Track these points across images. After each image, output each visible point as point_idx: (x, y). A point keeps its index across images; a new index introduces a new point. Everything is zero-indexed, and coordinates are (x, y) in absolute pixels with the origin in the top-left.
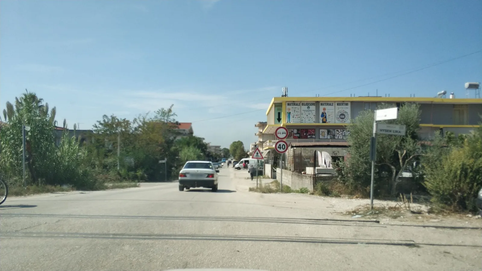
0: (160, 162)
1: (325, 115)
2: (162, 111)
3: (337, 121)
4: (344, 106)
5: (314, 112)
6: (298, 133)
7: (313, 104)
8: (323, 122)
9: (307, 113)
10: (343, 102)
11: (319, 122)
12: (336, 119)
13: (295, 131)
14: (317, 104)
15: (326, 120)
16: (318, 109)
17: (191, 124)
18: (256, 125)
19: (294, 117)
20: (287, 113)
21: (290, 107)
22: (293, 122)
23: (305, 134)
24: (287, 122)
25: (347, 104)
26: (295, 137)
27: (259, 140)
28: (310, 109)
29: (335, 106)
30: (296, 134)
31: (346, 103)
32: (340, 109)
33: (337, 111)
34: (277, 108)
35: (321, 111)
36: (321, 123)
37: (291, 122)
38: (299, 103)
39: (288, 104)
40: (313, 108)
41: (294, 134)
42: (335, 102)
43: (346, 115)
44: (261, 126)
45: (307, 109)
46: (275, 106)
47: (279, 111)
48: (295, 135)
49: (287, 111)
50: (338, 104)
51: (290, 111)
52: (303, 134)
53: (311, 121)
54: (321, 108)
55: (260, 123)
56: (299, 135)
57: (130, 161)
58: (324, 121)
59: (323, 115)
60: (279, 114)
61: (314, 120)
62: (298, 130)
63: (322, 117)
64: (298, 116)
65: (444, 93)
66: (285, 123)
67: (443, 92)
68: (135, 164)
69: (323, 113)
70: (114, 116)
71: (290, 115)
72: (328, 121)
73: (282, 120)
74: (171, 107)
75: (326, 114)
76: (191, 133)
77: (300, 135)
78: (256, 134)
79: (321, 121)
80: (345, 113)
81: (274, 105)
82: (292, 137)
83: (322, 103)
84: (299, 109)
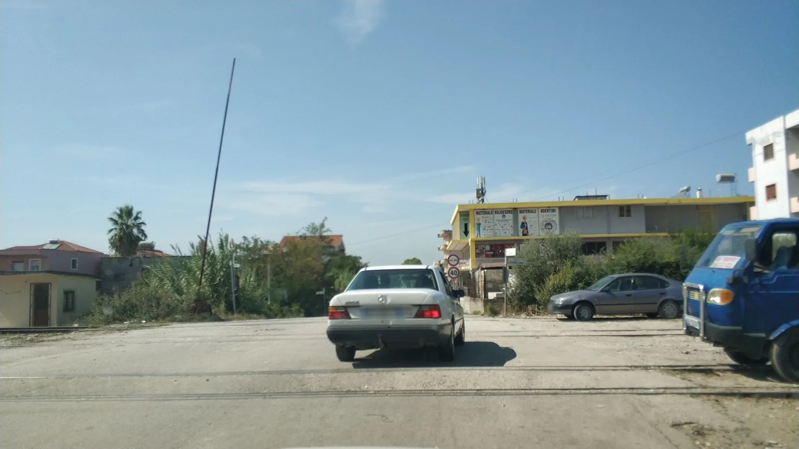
0: (318, 293)
1: (526, 225)
2: (313, 226)
3: (541, 233)
4: (550, 213)
5: (511, 222)
6: (491, 250)
7: (509, 212)
8: (524, 235)
9: (502, 223)
10: (549, 207)
11: (518, 236)
12: (540, 229)
13: (488, 248)
14: (515, 211)
15: (528, 232)
16: (516, 219)
17: (341, 236)
18: (439, 235)
19: (485, 229)
20: (477, 224)
21: (480, 216)
22: (484, 235)
23: (500, 251)
24: (476, 236)
25: (554, 211)
26: (487, 256)
27: (445, 258)
28: (506, 218)
29: (538, 213)
30: (489, 251)
31: (554, 208)
32: (545, 218)
33: (541, 220)
34: (462, 218)
35: (521, 220)
36: (521, 237)
37: (481, 236)
38: (491, 210)
39: (477, 213)
40: (509, 216)
41: (486, 251)
42: (538, 208)
43: (553, 224)
44: (446, 236)
45: (501, 219)
46: (461, 215)
47: (466, 222)
48: (487, 253)
49: (476, 222)
50: (542, 211)
51: (480, 222)
52: (499, 251)
53: (508, 234)
54: (521, 216)
55: (445, 231)
56: (492, 253)
57: (283, 293)
58: (524, 233)
59: (524, 225)
60: (466, 226)
61: (512, 232)
62: (491, 246)
63: (521, 227)
64: (490, 228)
65: (688, 190)
66: (473, 238)
67: (686, 188)
68: (289, 297)
69: (523, 223)
70: (257, 237)
71: (479, 227)
72: (530, 233)
73: (470, 233)
74: (324, 221)
75: (528, 224)
76: (342, 250)
77: (494, 253)
78: (439, 248)
79: (521, 234)
80: (551, 222)
81: (459, 214)
82: (484, 255)
83: (520, 209)
84: (492, 218)
